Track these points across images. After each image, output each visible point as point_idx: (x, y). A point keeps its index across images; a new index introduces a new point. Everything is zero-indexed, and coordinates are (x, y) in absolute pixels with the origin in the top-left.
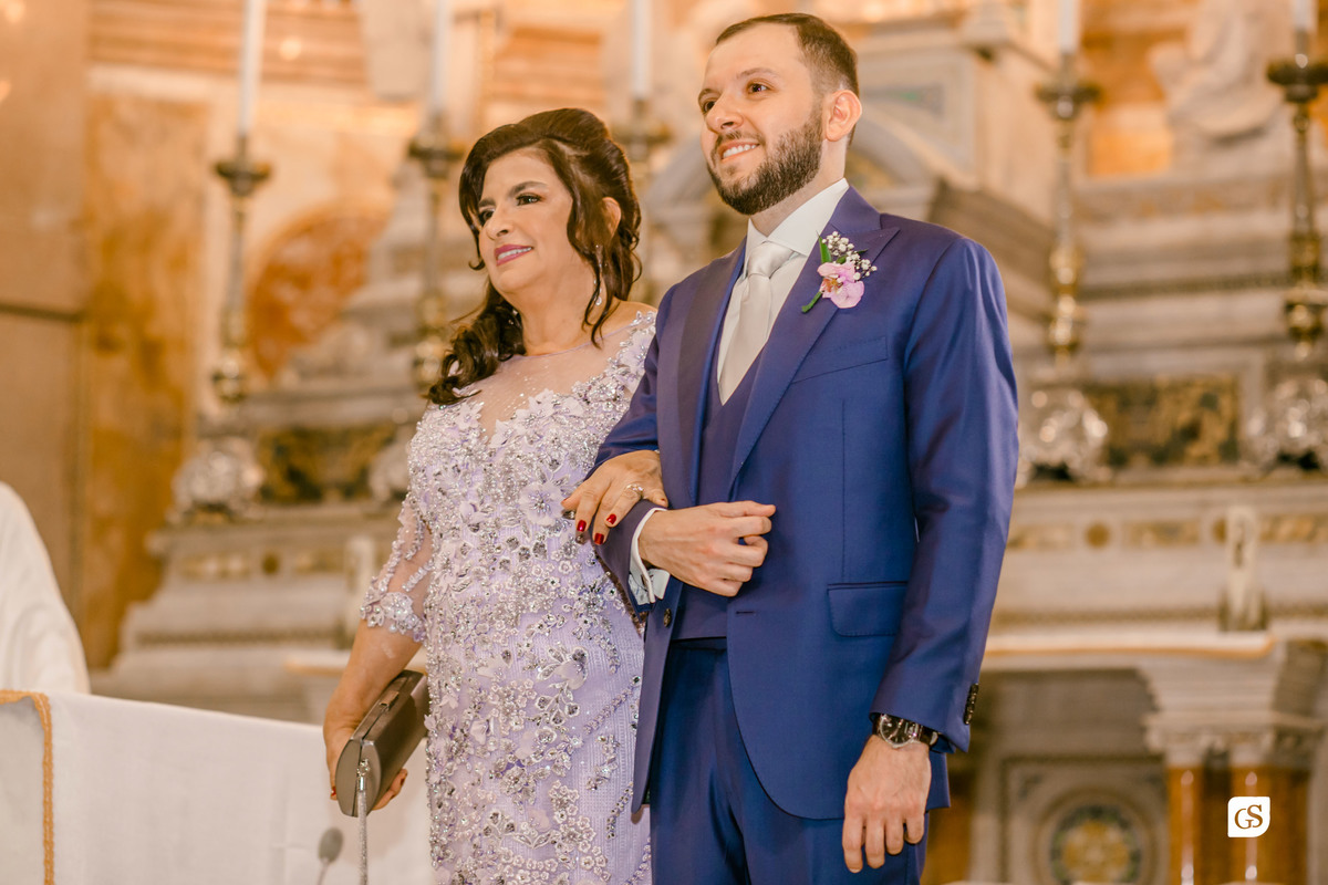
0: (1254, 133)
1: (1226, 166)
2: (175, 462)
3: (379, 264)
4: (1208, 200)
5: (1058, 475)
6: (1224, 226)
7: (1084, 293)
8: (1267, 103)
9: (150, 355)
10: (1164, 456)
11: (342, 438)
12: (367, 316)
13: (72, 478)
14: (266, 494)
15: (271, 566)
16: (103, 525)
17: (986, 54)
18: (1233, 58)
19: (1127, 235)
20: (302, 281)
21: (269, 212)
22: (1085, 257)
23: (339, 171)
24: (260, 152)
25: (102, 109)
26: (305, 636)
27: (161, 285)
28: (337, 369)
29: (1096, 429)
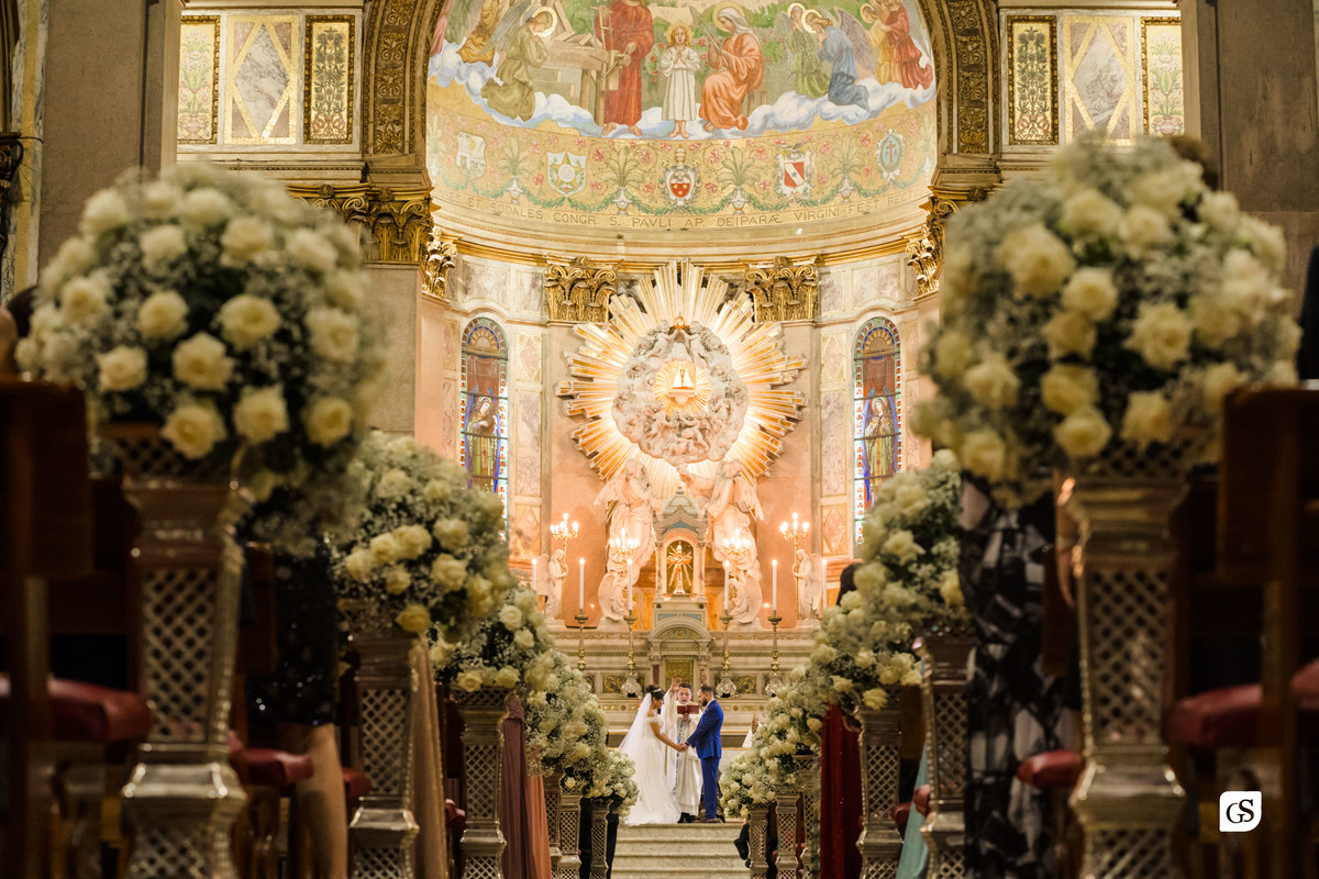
8: (752, 618)
10: (744, 692)
29: (734, 686)
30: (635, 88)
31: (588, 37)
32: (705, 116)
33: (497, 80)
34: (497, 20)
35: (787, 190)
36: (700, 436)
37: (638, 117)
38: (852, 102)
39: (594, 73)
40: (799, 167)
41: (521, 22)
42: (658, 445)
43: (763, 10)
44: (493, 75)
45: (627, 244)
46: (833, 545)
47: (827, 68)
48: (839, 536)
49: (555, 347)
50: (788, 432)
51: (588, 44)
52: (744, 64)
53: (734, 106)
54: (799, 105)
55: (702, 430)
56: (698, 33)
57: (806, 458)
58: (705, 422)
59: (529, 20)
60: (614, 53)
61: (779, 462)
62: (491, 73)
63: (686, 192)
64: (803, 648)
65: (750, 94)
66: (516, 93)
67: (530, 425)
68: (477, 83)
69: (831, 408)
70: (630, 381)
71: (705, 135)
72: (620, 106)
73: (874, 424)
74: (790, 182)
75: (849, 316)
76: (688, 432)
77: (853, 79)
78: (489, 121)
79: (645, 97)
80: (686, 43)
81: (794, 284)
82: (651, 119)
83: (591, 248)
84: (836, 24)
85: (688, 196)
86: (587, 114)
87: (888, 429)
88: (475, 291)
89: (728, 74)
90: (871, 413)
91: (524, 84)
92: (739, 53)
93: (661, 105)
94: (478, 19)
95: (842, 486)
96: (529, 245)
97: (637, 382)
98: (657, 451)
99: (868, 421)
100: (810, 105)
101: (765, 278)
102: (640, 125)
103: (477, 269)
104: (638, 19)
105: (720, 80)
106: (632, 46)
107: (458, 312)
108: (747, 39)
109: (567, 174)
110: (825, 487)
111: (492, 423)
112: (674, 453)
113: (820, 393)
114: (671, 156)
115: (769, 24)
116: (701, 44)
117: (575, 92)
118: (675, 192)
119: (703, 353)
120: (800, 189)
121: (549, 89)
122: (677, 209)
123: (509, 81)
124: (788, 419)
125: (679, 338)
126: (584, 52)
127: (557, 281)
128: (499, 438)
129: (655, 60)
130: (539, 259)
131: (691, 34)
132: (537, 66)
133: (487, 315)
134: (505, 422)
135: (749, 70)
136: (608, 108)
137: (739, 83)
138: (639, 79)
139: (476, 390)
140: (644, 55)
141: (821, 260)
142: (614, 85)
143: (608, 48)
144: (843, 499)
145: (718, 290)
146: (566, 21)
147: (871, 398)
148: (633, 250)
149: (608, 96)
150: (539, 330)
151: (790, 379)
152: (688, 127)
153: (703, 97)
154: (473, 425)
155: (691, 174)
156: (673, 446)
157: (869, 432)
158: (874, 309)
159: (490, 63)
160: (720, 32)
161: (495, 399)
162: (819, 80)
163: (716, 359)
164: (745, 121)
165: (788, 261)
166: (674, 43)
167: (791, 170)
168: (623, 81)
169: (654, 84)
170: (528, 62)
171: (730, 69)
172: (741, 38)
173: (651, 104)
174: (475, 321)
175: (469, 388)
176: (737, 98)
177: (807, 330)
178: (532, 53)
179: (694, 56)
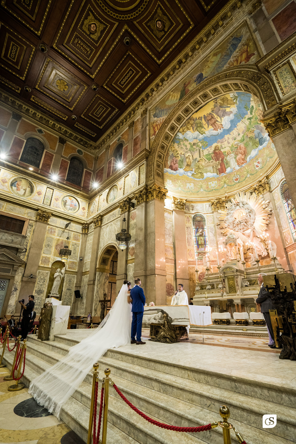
0: (256, 264)
1: (254, 266)
2: (195, 287)
3: (205, 276)
4: (253, 268)
5: (247, 286)
6: (255, 270)
7: (247, 275)
8: (256, 263)
9: (193, 281)
10: (253, 284)
11: (204, 286)
12: (205, 279)
13: (190, 289)
14: (200, 289)
15: (201, 294)
16: (192, 291)
17: (238, 261)
18: (254, 260)
19: (249, 271)
20: (201, 276)
21: (199, 273)
22: (246, 272)
23: (203, 270)
24: (198, 270)
25: (189, 268)
26: (203, 298)
27: (193, 277)
28: (204, 282)
29: (248, 283)
30: (224, 166)
31: (211, 161)
32: (239, 165)
33: (195, 173)
34: (191, 163)
35: (257, 168)
36: (245, 224)
37: (226, 170)
38: (264, 142)
39: (215, 167)
40: (258, 163)
41: (197, 162)
42: (237, 229)
43: (241, 138)
44: (193, 173)
45: (227, 193)
46: (289, 242)
47: (257, 140)
48: (289, 239)
49: (215, 216)
50: (270, 218)
51: (212, 162)
52: (242, 151)
53: (243, 160)
54: (255, 151)
55: (246, 222)
56: (232, 150)
57: (276, 222)
58: (246, 220)
59: (198, 161)
60: (218, 161)
61: (270, 225)
62: (193, 172)
63: (238, 180)
64: (273, 269)
65: (245, 156)
66: (200, 175)
67: (212, 232)
68: (190, 174)
69: (279, 208)
70: (227, 217)
71: (239, 168)
72: (222, 170)
73: (290, 207)
74: (257, 166)
75: (277, 185)
76: (242, 224)
77: (263, 138)
78: (194, 180)
79: (226, 167)
80: (230, 153)
81: (263, 185)
82: (228, 170)
83: (220, 196)
84: (255, 129)
85: (239, 180)
86: (216, 174)
87: (293, 206)
88: (195, 210)
89: (240, 154)
90: (288, 204)
91: (201, 173)
92: (241, 149)
93: (229, 167)
94: (186, 164)
95: (287, 226)
96: (206, 199)
97: (229, 216)
98: (237, 230)
99: (288, 207)
100: (257, 150)
101: (257, 187)
102: (226, 172)
103: (195, 206)
104: (220, 153)
105: (240, 156)
106: (220, 159)
107: (190, 214)
108: (241, 146)
109: (213, 185)
110: (283, 228)
111: (203, 233)
112: (240, 229)
113: (276, 206)
114: (234, 174)
115: (244, 140)
116: (233, 152)
117: (212, 171)
118: (236, 180)
119: (242, 206)
120: (260, 167)
121: (206, 172)
122: (236, 183)
123: (197, 173)
124: (269, 214)
125: (237, 205)
126: (212, 164)
127: (213, 204)
128: (205, 236)
129: (226, 159)
130: (209, 201)
131: (231, 151)
132: (203, 169)
133: (199, 213)
134: (206, 233)
135: (244, 151)
136: (219, 171)
137: (243, 155)
138: (224, 164)
139: (198, 228)
140: (223, 159)
141: (267, 177)
142: (219, 167)
143: (216, 161)
144: (288, 229)
145: (248, 194)
146: (206, 160)
147: (287, 201)
148: (229, 194)
149: (219, 169)
150: (212, 214)
151: (267, 206)
152: (236, 168)
153: (237, 161)
154: (198, 234)
155: (238, 176)
156: (240, 228)
157: (289, 209)
158: (282, 180)
159: (192, 171)
160: (236, 148)
161: (203, 229)
162: (257, 144)
163: (246, 206)
164: (246, 161)
165: (260, 181)
166: (228, 154)
167: (257, 164)
168: (221, 165)
169: (227, 164)
170: (201, 169)
171: (240, 153)
172: (240, 146)
173: (227, 167)
174: (196, 215)
175: (196, 227)
176: (243, 158)
177: (268, 193)
178: (201, 167)
179: (233, 155)
